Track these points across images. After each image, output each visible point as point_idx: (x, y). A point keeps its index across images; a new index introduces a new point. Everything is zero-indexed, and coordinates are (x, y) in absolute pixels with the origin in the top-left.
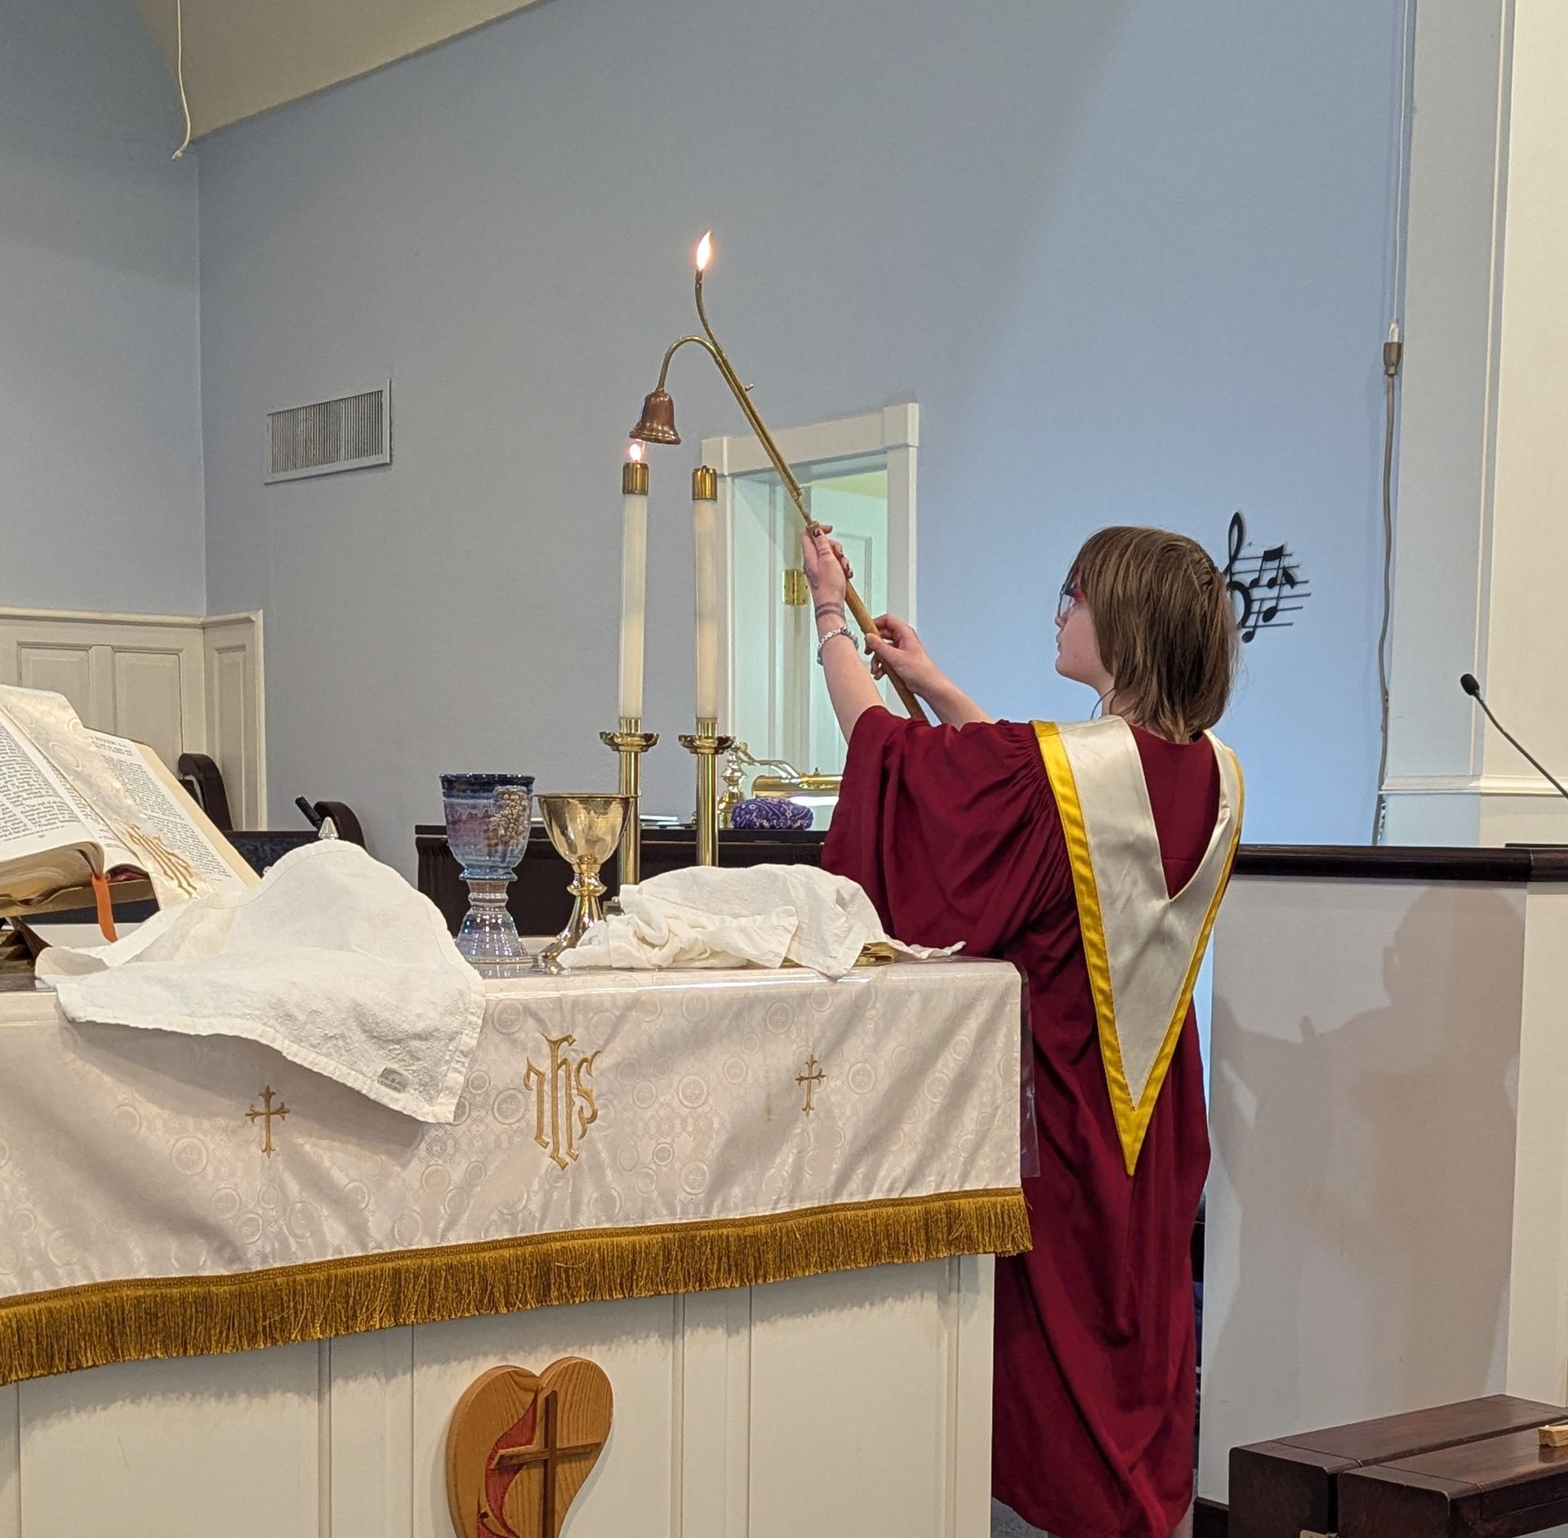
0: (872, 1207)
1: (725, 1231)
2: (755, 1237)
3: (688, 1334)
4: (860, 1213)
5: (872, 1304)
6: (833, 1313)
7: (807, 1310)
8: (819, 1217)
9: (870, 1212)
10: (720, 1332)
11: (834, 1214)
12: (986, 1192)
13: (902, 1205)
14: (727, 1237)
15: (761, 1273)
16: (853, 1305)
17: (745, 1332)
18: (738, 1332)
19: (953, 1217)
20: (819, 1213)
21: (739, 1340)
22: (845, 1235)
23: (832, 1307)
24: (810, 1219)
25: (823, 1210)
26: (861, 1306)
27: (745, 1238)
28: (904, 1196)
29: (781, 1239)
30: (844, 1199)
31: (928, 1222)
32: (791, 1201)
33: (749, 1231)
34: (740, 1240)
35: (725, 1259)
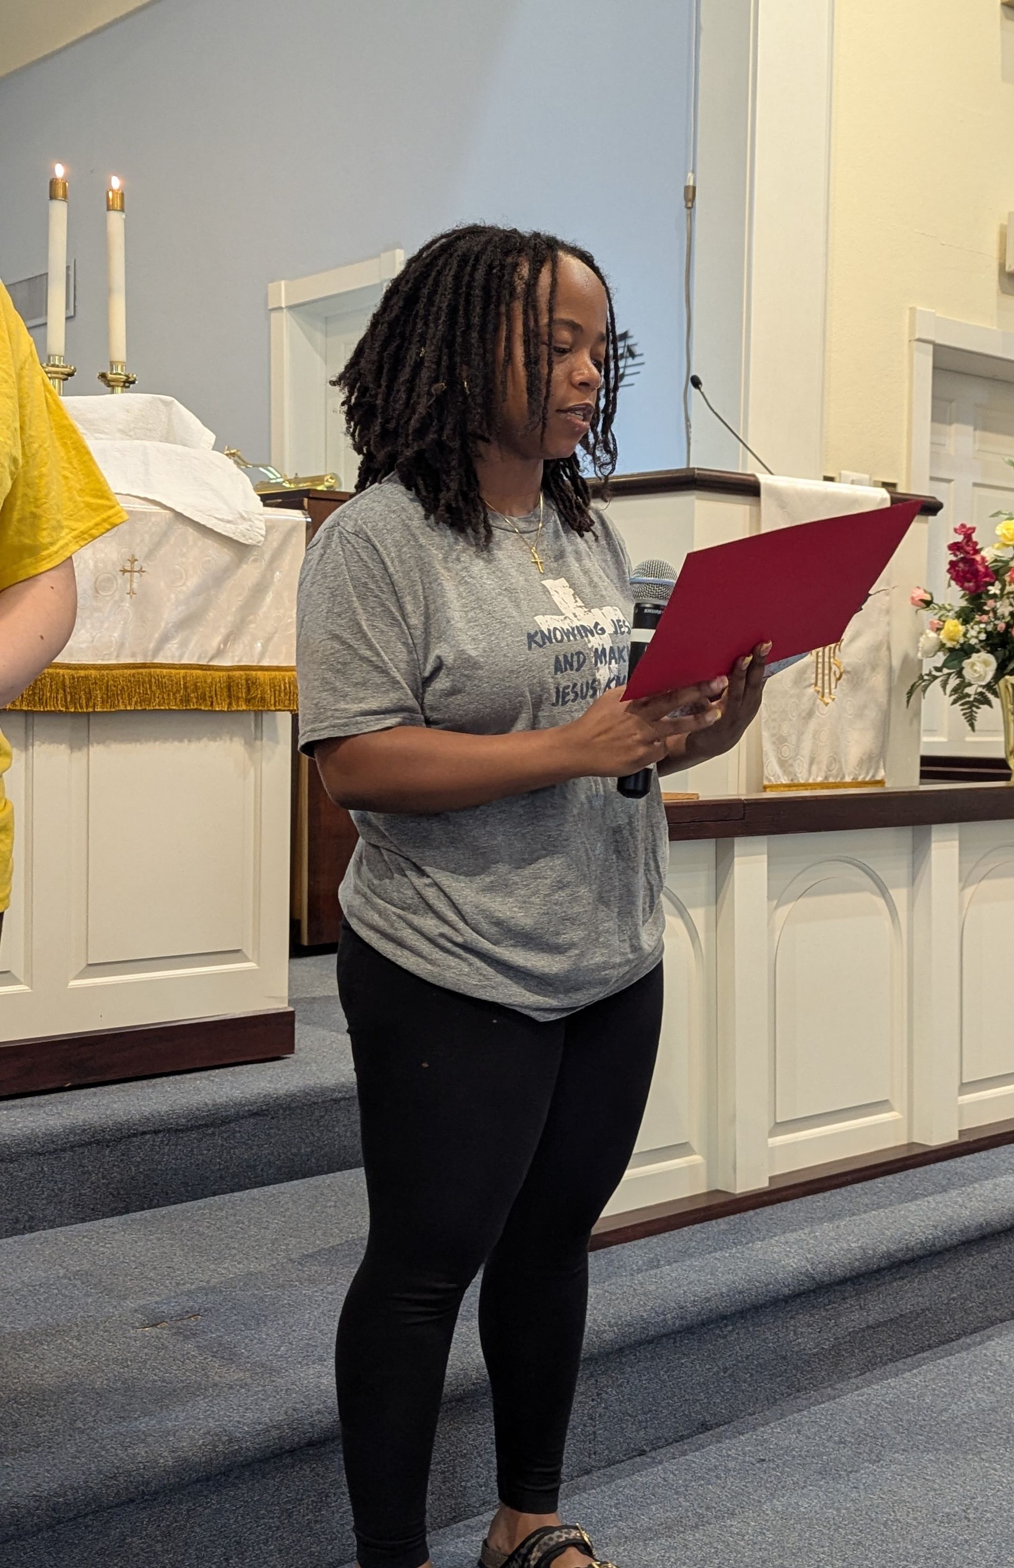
0: (184, 668)
1: (61, 671)
2: (86, 678)
3: (37, 743)
4: (173, 671)
5: (190, 741)
6: (157, 743)
7: (136, 739)
8: (140, 670)
9: (183, 671)
10: (63, 748)
11: (152, 670)
12: (278, 669)
13: (209, 670)
14: (63, 676)
15: (91, 704)
16: (174, 739)
17: (85, 750)
18: (80, 749)
19: (251, 684)
20: (140, 668)
21: (79, 755)
22: (160, 685)
23: (156, 740)
24: (133, 671)
25: (144, 666)
26: (181, 741)
27: (78, 678)
28: (211, 663)
29: (108, 681)
30: (159, 660)
31: (230, 687)
32: (118, 656)
33: (82, 673)
34: (74, 678)
35: (61, 691)
